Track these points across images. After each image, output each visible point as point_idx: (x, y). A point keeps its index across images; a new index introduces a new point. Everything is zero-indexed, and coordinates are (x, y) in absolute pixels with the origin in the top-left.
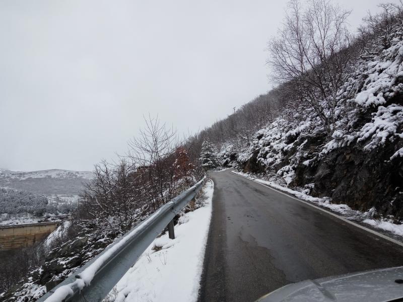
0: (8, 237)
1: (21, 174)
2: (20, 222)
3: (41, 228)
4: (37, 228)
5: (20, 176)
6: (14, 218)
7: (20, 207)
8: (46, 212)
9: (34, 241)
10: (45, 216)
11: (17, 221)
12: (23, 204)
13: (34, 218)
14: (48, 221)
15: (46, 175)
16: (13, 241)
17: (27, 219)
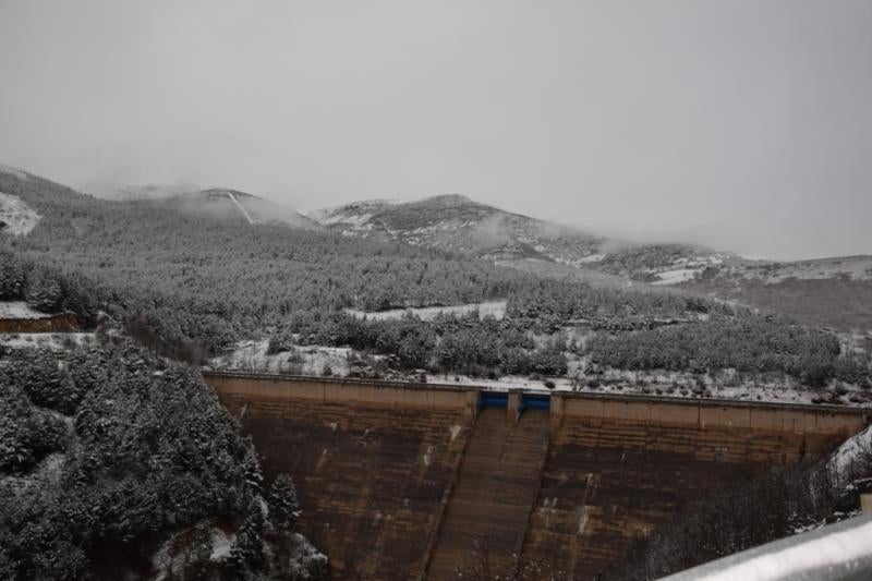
0: (737, 430)
1: (768, 267)
2: (767, 393)
3: (820, 418)
4: (811, 417)
5: (765, 273)
6: (752, 383)
7: (764, 357)
8: (833, 376)
9: (803, 453)
10: (832, 387)
11: (759, 391)
12: (773, 347)
13: (801, 389)
14: (841, 403)
15: (836, 271)
16: (748, 443)
17: (784, 389)
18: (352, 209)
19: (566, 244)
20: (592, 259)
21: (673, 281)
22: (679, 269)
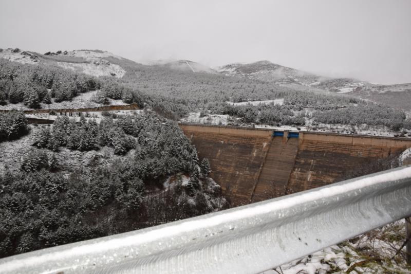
0: (366, 146)
1: (380, 87)
2: (379, 133)
3: (397, 142)
4: (393, 142)
5: (379, 89)
6: (372, 129)
7: (378, 120)
8: (402, 127)
9: (389, 154)
10: (402, 131)
11: (375, 132)
12: (381, 116)
13: (391, 132)
14: (404, 136)
15: (406, 88)
16: (370, 150)
17: (384, 131)
18: (229, 66)
19: (306, 78)
20: (315, 84)
21: (345, 92)
22: (348, 87)
